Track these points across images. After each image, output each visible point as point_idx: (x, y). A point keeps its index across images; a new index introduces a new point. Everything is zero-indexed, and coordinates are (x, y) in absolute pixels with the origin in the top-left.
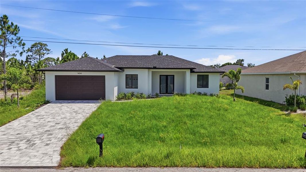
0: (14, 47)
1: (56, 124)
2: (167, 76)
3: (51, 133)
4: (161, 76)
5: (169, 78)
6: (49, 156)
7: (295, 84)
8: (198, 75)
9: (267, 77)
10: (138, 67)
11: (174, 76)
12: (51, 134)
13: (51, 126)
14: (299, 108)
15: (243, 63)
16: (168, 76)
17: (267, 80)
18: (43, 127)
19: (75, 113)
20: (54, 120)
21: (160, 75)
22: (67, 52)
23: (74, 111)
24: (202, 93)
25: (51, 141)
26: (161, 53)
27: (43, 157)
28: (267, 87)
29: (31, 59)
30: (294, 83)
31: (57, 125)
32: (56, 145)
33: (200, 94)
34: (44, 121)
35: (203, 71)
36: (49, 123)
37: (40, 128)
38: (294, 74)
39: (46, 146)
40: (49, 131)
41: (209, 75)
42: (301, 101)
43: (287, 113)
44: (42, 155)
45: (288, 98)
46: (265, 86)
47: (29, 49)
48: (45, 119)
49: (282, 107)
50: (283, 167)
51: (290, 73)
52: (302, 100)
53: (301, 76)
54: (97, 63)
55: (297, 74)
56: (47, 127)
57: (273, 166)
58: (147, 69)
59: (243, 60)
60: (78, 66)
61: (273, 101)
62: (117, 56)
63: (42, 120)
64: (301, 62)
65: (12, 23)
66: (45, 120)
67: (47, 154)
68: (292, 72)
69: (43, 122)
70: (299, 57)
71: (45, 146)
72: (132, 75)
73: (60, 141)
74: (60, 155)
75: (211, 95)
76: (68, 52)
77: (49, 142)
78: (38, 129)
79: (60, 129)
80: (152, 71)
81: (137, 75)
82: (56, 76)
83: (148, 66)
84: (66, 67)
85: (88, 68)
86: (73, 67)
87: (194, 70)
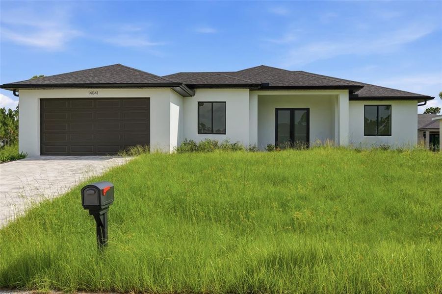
2: (292, 111)
4: (279, 111)
8: (365, 105)
11: (308, 110)
16: (295, 111)
21: (277, 110)
35: (379, 96)
41: (392, 107)
54: (134, 73)
58: (248, 90)
60: (91, 78)
62: (180, 74)
72: (212, 102)
80: (258, 95)
81: (225, 102)
82: (41, 100)
83: (249, 82)
84: (64, 80)
85: (113, 81)
86: (79, 79)
87: (359, 93)
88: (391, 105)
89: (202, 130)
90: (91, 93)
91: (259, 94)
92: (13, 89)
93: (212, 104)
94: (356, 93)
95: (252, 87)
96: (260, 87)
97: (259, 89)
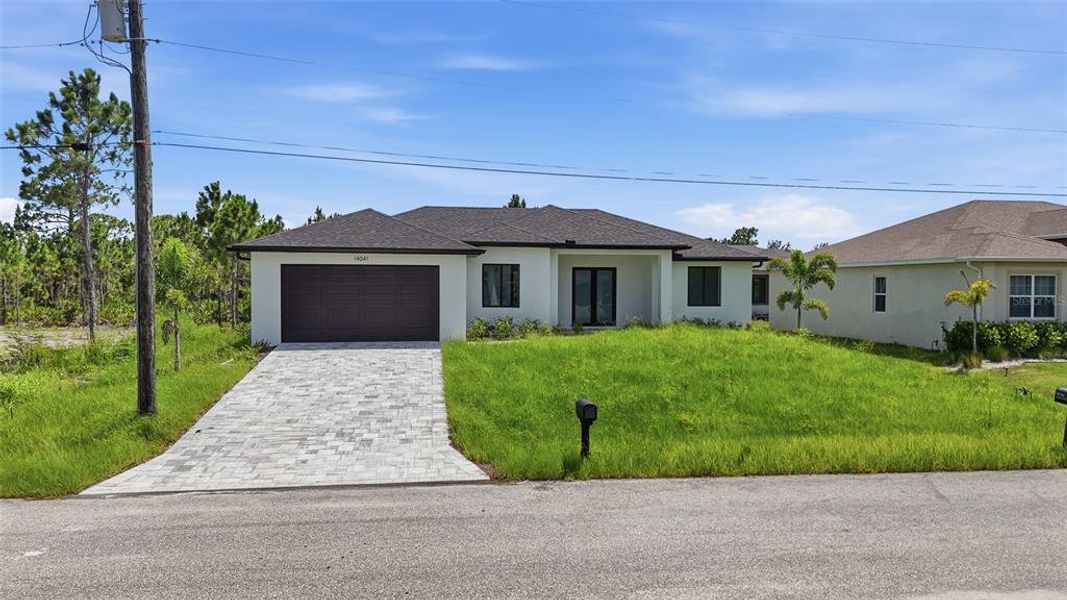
0: (118, 174)
1: (367, 397)
2: (594, 271)
4: (577, 272)
5: (600, 278)
7: (976, 289)
8: (689, 268)
9: (880, 274)
10: (522, 241)
11: (614, 270)
12: (387, 420)
13: (361, 402)
14: (986, 358)
15: (753, 239)
16: (599, 272)
17: (880, 283)
18: (339, 405)
19: (390, 373)
21: (574, 269)
22: (219, 194)
23: (381, 368)
24: (706, 321)
25: (407, 434)
26: (520, 202)
28: (880, 304)
30: (974, 286)
31: (374, 400)
32: (430, 441)
33: (699, 323)
35: (707, 256)
37: (336, 408)
38: (965, 263)
40: (369, 413)
41: (722, 269)
42: (987, 336)
43: (955, 369)
45: (950, 330)
46: (872, 302)
48: (321, 388)
49: (934, 357)
50: (1022, 468)
51: (953, 261)
52: (993, 335)
53: (986, 269)
55: (974, 263)
56: (351, 405)
57: (1000, 465)
58: (549, 249)
59: (753, 231)
61: (900, 342)
62: (426, 210)
63: (312, 389)
64: (976, 231)
65: (112, 97)
66: (323, 390)
68: (958, 258)
70: (962, 218)
71: (403, 443)
72: (502, 265)
73: (431, 434)
75: (731, 326)
76: (222, 195)
81: (519, 265)
82: (282, 266)
85: (389, 244)
87: (686, 253)
88: (720, 268)
90: (359, 259)
91: (561, 254)
93: (501, 268)
94: (678, 252)
95: (555, 246)
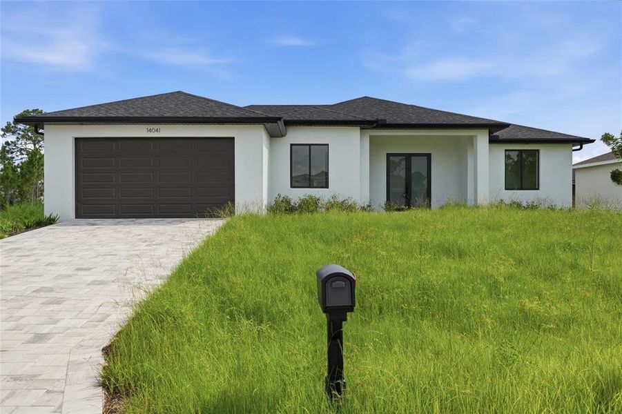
1: (79, 269)
2: (408, 157)
3: (59, 296)
4: (391, 157)
6: (48, 392)
8: (506, 151)
10: (331, 119)
11: (429, 155)
12: (59, 302)
13: (60, 275)
18: (27, 278)
19: (146, 244)
20: (70, 259)
23: (141, 239)
25: (58, 325)
27: (13, 393)
29: (12, 153)
31: (81, 273)
32: (81, 338)
34: (32, 264)
36: (50, 268)
37: (15, 282)
39: (34, 342)
40: (51, 290)
41: (541, 152)
44: (12, 384)
47: (9, 124)
48: (38, 258)
56: (41, 279)
58: (359, 129)
60: (148, 110)
63: (26, 259)
66: (36, 260)
67: (32, 378)
69: (28, 264)
71: (29, 342)
72: (310, 145)
73: (96, 326)
74: (104, 385)
77: (46, 329)
78: (8, 283)
79: (94, 283)
80: (370, 136)
81: (328, 145)
82: (77, 139)
83: (360, 117)
84: (111, 112)
85: (181, 114)
86: (132, 111)
87: (500, 134)
88: (538, 151)
89: (296, 182)
90: (150, 130)
91: (372, 134)
92: (34, 123)
93: (310, 148)
94: (495, 134)
95: (364, 125)
96: (375, 125)
97: (373, 128)
